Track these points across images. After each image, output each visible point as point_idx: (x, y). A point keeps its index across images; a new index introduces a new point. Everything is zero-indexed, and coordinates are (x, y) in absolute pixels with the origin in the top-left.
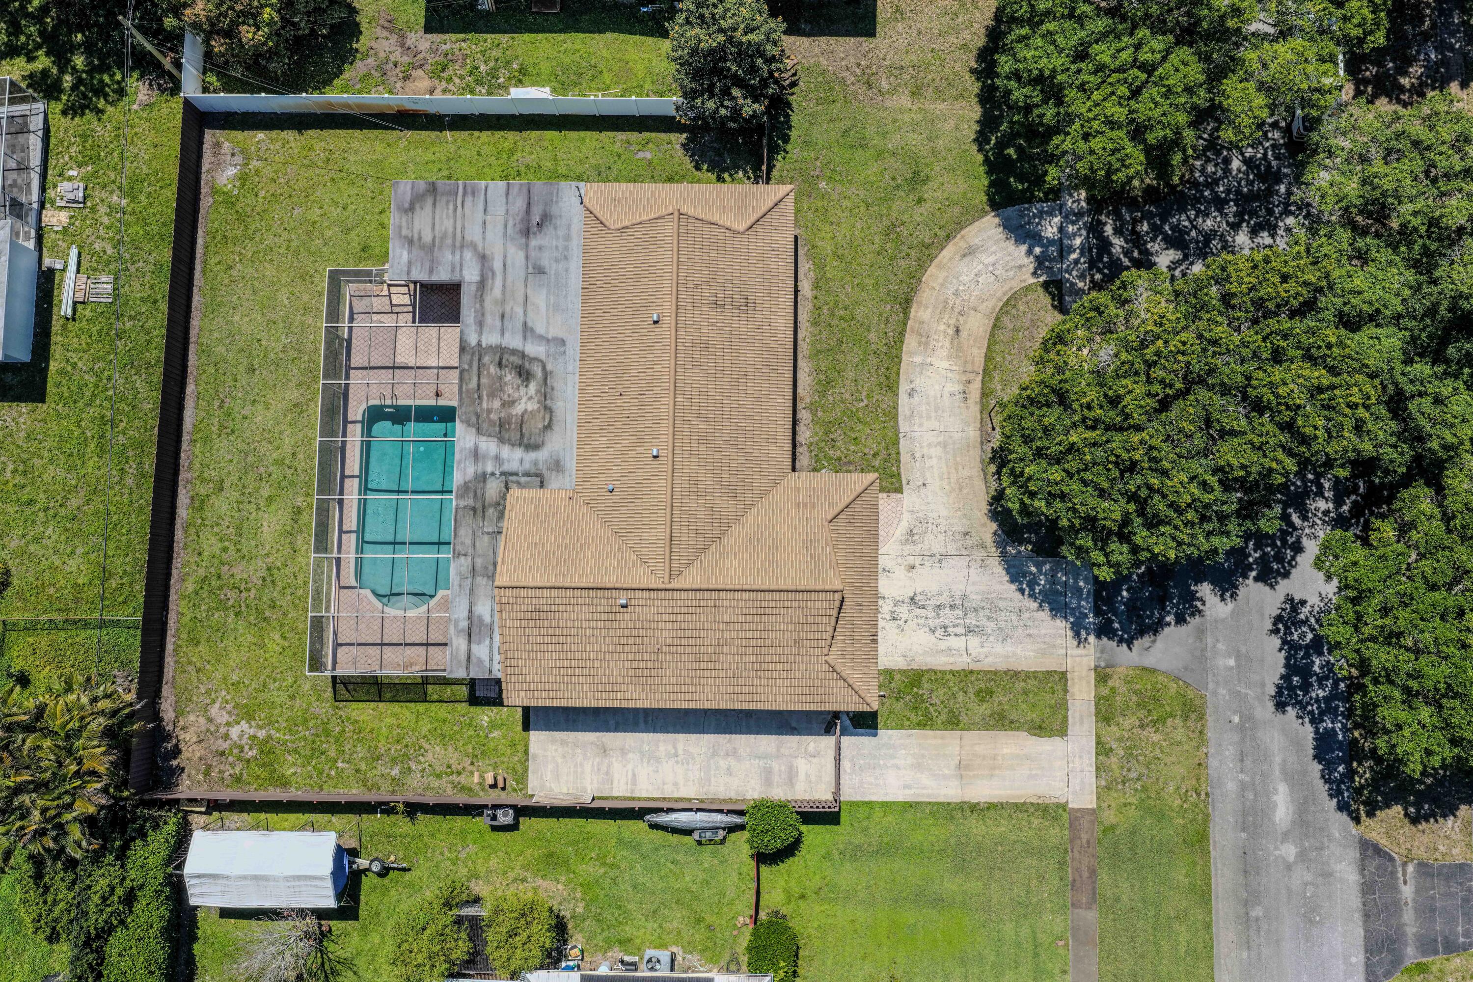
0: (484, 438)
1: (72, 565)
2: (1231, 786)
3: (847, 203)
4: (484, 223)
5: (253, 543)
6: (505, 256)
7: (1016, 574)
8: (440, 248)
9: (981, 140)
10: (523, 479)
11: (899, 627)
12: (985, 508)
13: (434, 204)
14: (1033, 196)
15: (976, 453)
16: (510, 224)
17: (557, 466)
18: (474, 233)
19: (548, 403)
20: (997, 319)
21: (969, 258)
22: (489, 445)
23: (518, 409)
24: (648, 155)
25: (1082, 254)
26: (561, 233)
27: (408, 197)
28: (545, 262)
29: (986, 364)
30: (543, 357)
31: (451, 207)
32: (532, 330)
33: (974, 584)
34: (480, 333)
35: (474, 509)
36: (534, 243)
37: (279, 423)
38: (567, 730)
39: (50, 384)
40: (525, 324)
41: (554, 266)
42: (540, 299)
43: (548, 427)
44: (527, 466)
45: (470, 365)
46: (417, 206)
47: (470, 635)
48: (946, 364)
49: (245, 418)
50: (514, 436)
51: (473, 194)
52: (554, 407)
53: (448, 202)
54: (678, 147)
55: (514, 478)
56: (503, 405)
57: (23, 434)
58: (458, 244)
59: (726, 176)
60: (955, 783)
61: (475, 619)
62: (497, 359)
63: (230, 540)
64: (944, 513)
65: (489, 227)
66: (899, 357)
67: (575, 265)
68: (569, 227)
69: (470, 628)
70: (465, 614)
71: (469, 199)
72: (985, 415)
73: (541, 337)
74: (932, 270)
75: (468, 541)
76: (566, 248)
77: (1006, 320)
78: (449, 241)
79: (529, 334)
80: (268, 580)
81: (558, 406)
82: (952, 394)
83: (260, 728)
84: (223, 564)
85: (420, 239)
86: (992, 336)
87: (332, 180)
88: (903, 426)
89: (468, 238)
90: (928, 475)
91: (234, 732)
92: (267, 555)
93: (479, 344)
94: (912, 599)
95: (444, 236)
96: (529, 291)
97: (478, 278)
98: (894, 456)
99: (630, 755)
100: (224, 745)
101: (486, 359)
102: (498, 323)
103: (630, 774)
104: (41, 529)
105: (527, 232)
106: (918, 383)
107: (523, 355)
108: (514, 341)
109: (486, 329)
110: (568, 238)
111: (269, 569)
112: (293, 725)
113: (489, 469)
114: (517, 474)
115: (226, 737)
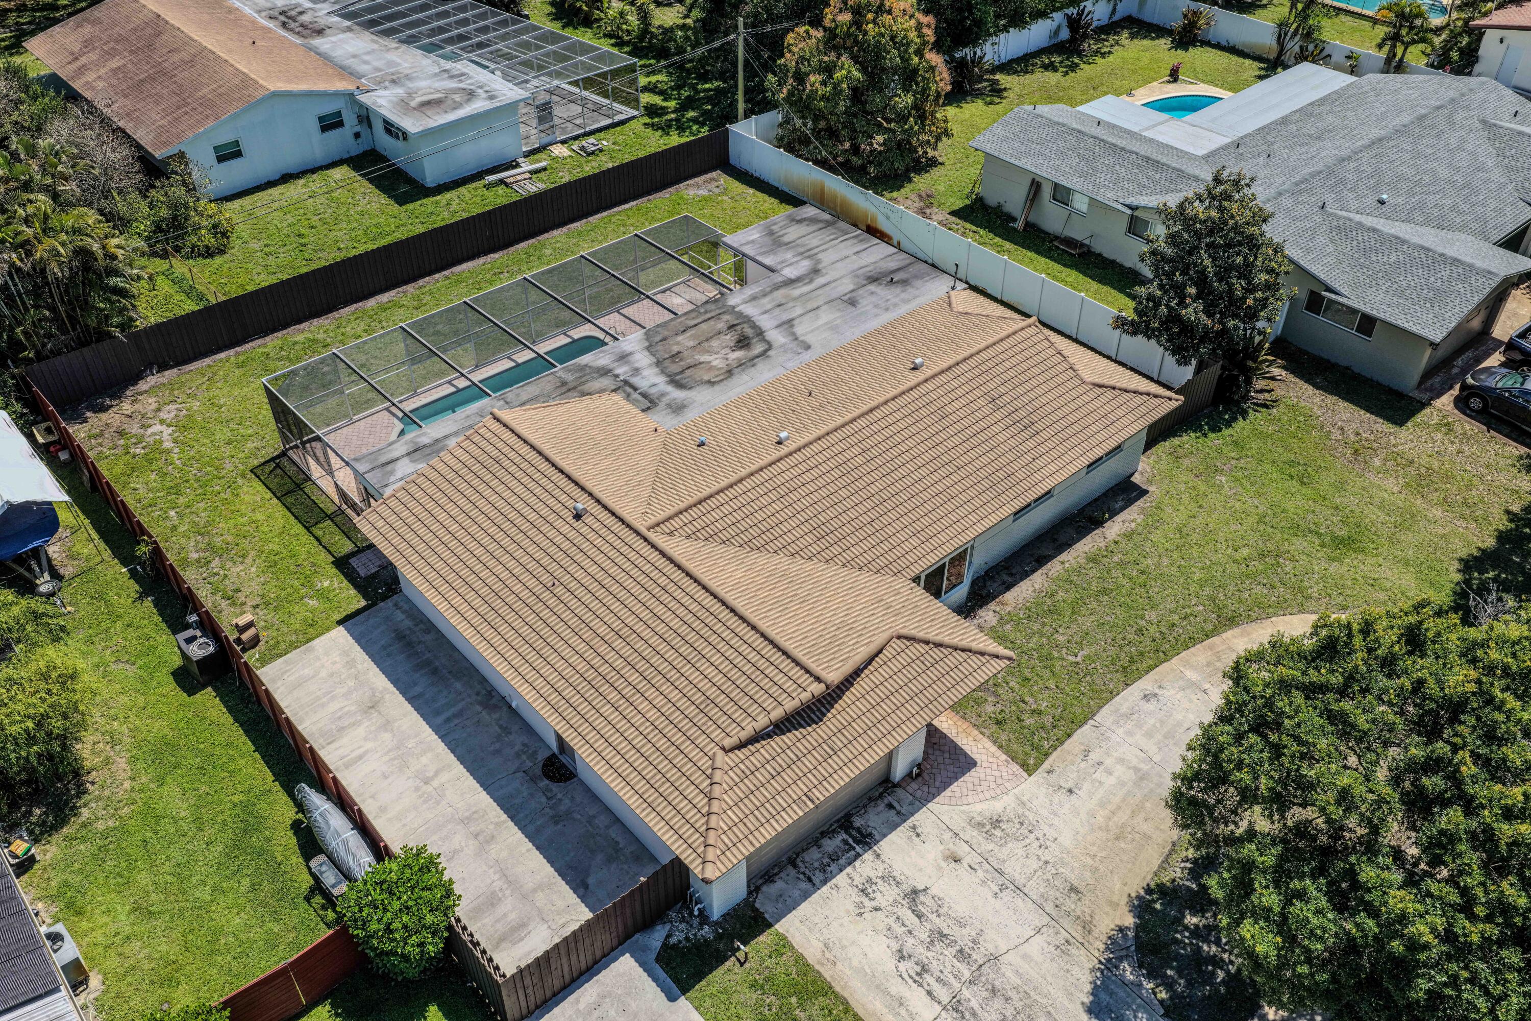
3: (1237, 505)
4: (846, 257)
7: (1106, 1007)
8: (789, 248)
9: (1472, 565)
10: (636, 396)
11: (860, 905)
12: (1136, 887)
16: (868, 269)
17: (679, 409)
18: (829, 257)
19: (736, 370)
22: (643, 359)
23: (704, 358)
27: (806, 216)
28: (865, 301)
30: (775, 345)
31: (832, 237)
32: (792, 326)
33: (1025, 957)
34: (745, 303)
35: (565, 384)
36: (872, 287)
38: (371, 656)
39: (420, 202)
40: (792, 320)
42: (825, 316)
43: (711, 383)
44: (653, 391)
45: (707, 313)
46: (806, 223)
47: (415, 451)
50: (674, 369)
51: (860, 242)
52: (737, 376)
53: (832, 234)
56: (695, 348)
58: (807, 254)
61: (440, 445)
62: (736, 322)
64: (1066, 839)
65: (847, 261)
66: (1167, 657)
67: (890, 316)
68: (916, 297)
69: (423, 447)
70: (439, 436)
71: (850, 243)
73: (793, 334)
74: (1294, 619)
75: (524, 398)
76: (896, 305)
78: (802, 250)
79: (785, 326)
81: (741, 378)
88: (1105, 715)
89: (820, 256)
90: (1086, 786)
93: (734, 307)
94: (915, 892)
96: (824, 307)
97: (794, 277)
98: (1059, 733)
99: (387, 736)
102: (770, 306)
103: (360, 751)
106: (1169, 693)
107: (760, 334)
109: (754, 303)
110: (906, 301)
114: (635, 389)
115: (147, 427)
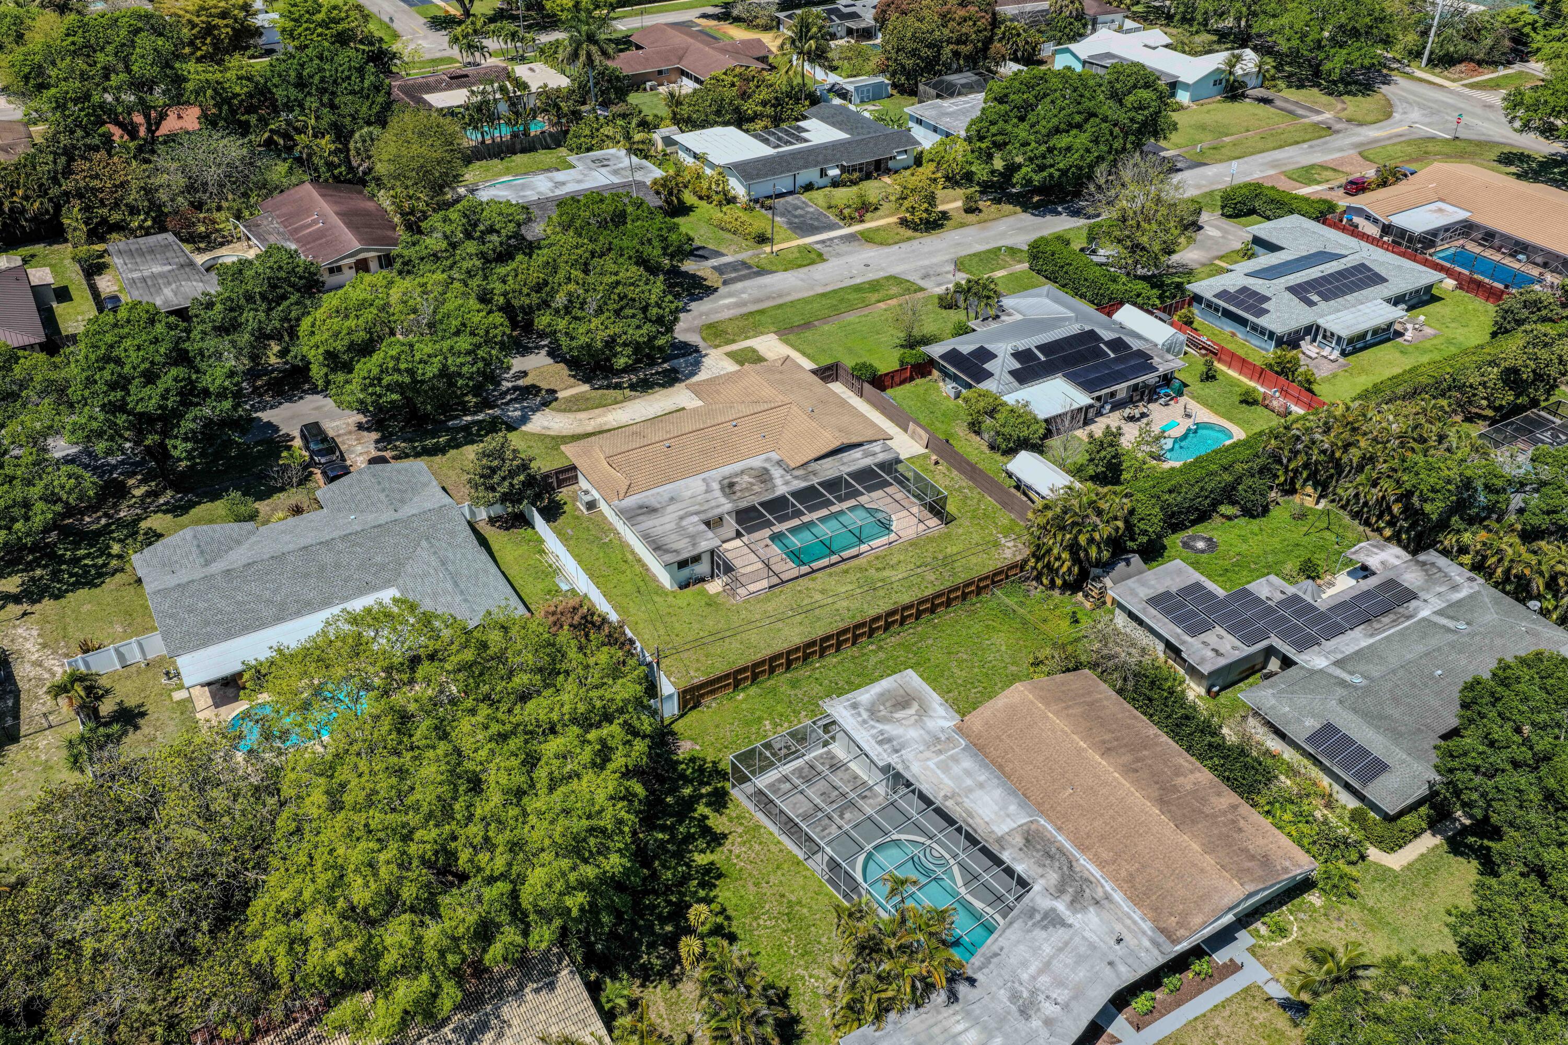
0: (777, 485)
2: (732, 312)
5: (911, 578)
6: (674, 512)
7: (693, 374)
12: (670, 389)
13: (665, 545)
14: (502, 422)
15: (648, 398)
16: (654, 517)
17: (768, 460)
18: (672, 526)
19: (739, 473)
20: (575, 412)
21: (549, 428)
22: (778, 481)
23: (751, 480)
25: (523, 403)
26: (646, 500)
27: (669, 555)
28: (666, 499)
29: (601, 407)
30: (717, 482)
32: (707, 490)
36: (659, 506)
40: (706, 493)
41: (665, 496)
42: (687, 494)
43: (751, 469)
44: (777, 468)
45: (743, 502)
46: (672, 550)
47: (874, 454)
48: (610, 417)
50: (765, 476)
51: (645, 535)
52: (739, 471)
55: (786, 469)
56: (753, 485)
61: (865, 456)
64: (682, 396)
68: (640, 499)
69: (871, 455)
70: (865, 459)
72: (627, 400)
73: (707, 486)
74: (564, 434)
75: (831, 470)
76: (652, 495)
77: (575, 410)
78: (682, 532)
80: (924, 565)
82: (623, 411)
83: (997, 537)
85: (690, 542)
86: (585, 410)
88: (651, 416)
89: (674, 527)
90: (668, 404)
91: (1010, 544)
92: (912, 570)
93: (730, 503)
95: (681, 535)
96: (687, 498)
97: (695, 516)
98: (667, 414)
100: (1020, 546)
101: (736, 498)
105: (654, 510)
106: (626, 419)
107: (722, 488)
108: (718, 494)
109: (719, 504)
110: (646, 497)
111: (919, 567)
112: (983, 528)
113: (789, 477)
114: (784, 469)
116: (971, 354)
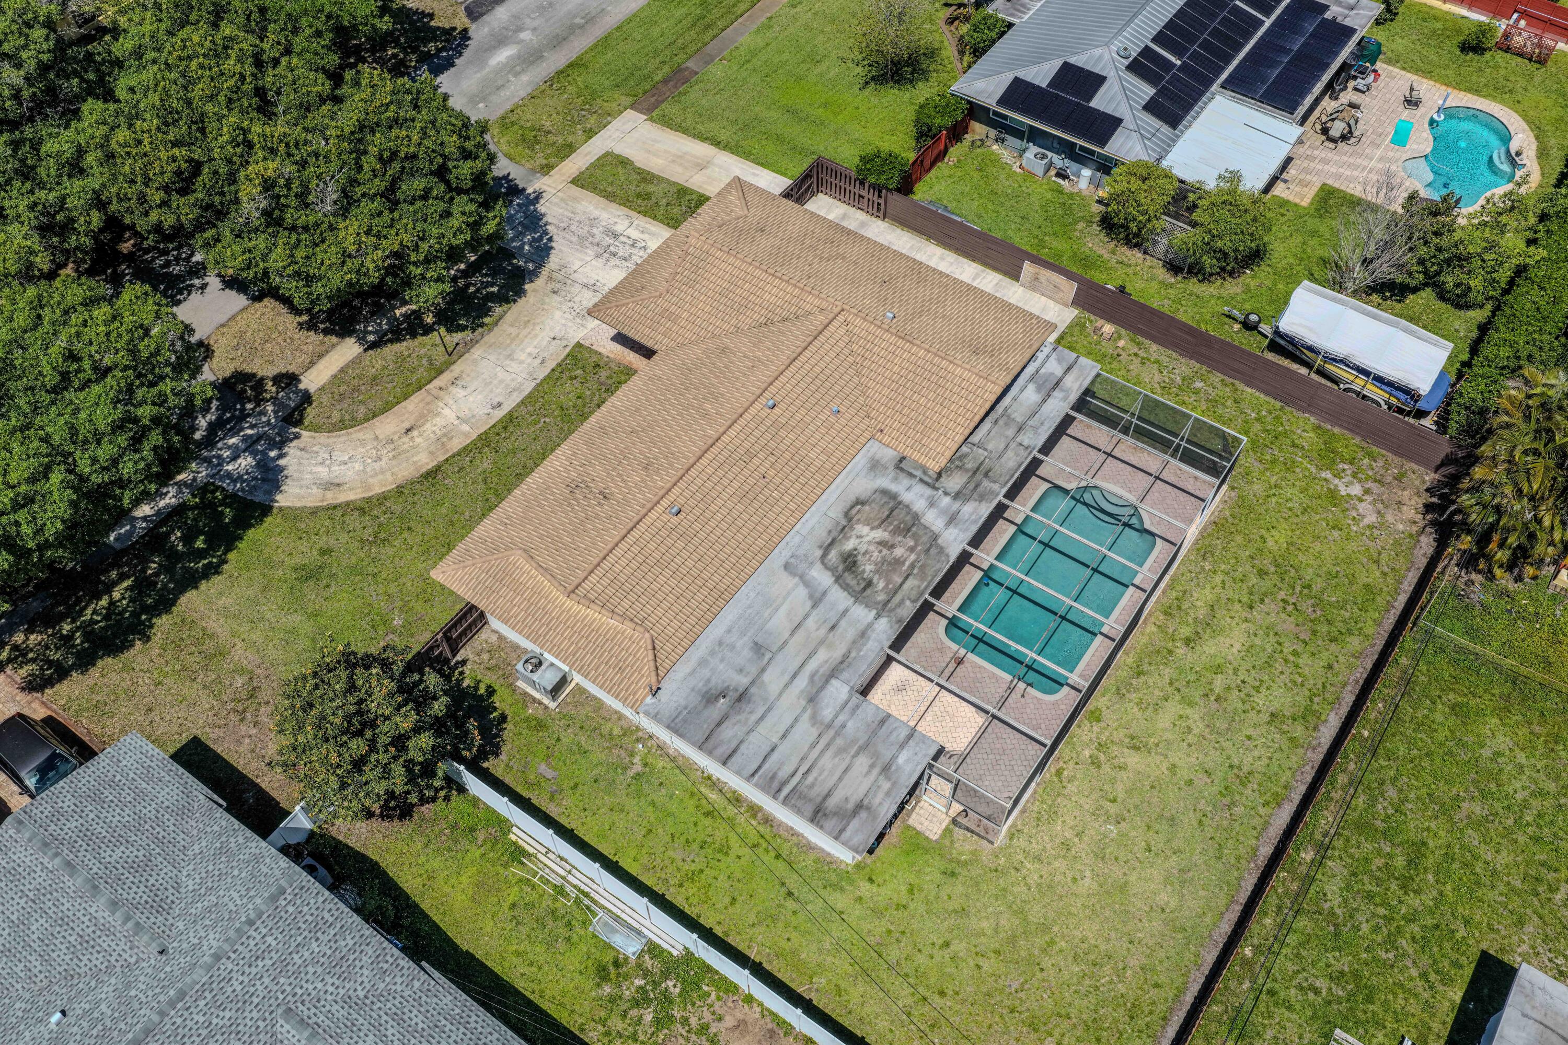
0: (934, 528)
1: (1502, 741)
2: (525, 78)
3: (393, 589)
4: (784, 736)
5: (1257, 641)
6: (786, 686)
7: (543, 251)
8: (854, 742)
9: (213, 570)
10: (919, 473)
12: (521, 302)
13: (828, 795)
14: (226, 497)
15: (490, 338)
16: (754, 718)
17: (875, 466)
18: (805, 732)
19: (844, 522)
20: (367, 420)
21: (337, 481)
22: (933, 520)
23: (879, 534)
24: (543, 768)
25: (242, 429)
26: (706, 673)
27: (855, 824)
28: (747, 653)
29: (414, 392)
30: (818, 565)
31: (810, 779)
32: (811, 597)
33: (582, 261)
34: (870, 625)
35: (986, 475)
36: (744, 681)
37: (1169, 743)
39: (1468, 971)
40: (815, 606)
41: (739, 644)
42: (780, 622)
43: (859, 502)
44: (906, 482)
45: (902, 602)
46: (850, 806)
47: (1057, 384)
48: (446, 411)
49: (1208, 773)
50: (900, 514)
51: (773, 778)
52: (841, 516)
53: (812, 786)
54: (504, 757)
55: (926, 479)
56: (892, 547)
57: (1529, 928)
58: (831, 733)
59: (482, 691)
60: (716, 161)
61: (1044, 392)
62: (868, 591)
63: (1286, 660)
64: (558, 314)
65: (782, 730)
66: (480, 438)
67: (716, 631)
68: (692, 673)
69: (1054, 388)
70: (1050, 401)
71: (783, 774)
72: (454, 357)
73: (806, 584)
74: (378, 490)
75: (1010, 453)
76: (712, 653)
77: (361, 416)
78: (839, 741)
79: (818, 595)
80: (1257, 598)
81: (836, 513)
82: (464, 387)
83: (1326, 480)
84: (1304, 641)
85: (872, 766)
86: (384, 411)
87: (942, 994)
88: (529, 387)
89: (814, 732)
90: (544, 344)
91: (1356, 490)
92: (1246, 620)
93: (878, 616)
95: (841, 751)
96: (786, 635)
97: (834, 682)
98: (559, 370)
100: (1375, 487)
101: (881, 597)
102: (843, 623)
104: (1535, 803)
105: (742, 697)
106: (484, 411)
107: (838, 579)
108: (839, 598)
109: (861, 627)
110: (703, 663)
111: (1251, 607)
112: (1289, 467)
113: (947, 500)
114: (921, 480)
115: (1367, 491)
116: (1053, 83)
